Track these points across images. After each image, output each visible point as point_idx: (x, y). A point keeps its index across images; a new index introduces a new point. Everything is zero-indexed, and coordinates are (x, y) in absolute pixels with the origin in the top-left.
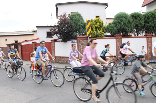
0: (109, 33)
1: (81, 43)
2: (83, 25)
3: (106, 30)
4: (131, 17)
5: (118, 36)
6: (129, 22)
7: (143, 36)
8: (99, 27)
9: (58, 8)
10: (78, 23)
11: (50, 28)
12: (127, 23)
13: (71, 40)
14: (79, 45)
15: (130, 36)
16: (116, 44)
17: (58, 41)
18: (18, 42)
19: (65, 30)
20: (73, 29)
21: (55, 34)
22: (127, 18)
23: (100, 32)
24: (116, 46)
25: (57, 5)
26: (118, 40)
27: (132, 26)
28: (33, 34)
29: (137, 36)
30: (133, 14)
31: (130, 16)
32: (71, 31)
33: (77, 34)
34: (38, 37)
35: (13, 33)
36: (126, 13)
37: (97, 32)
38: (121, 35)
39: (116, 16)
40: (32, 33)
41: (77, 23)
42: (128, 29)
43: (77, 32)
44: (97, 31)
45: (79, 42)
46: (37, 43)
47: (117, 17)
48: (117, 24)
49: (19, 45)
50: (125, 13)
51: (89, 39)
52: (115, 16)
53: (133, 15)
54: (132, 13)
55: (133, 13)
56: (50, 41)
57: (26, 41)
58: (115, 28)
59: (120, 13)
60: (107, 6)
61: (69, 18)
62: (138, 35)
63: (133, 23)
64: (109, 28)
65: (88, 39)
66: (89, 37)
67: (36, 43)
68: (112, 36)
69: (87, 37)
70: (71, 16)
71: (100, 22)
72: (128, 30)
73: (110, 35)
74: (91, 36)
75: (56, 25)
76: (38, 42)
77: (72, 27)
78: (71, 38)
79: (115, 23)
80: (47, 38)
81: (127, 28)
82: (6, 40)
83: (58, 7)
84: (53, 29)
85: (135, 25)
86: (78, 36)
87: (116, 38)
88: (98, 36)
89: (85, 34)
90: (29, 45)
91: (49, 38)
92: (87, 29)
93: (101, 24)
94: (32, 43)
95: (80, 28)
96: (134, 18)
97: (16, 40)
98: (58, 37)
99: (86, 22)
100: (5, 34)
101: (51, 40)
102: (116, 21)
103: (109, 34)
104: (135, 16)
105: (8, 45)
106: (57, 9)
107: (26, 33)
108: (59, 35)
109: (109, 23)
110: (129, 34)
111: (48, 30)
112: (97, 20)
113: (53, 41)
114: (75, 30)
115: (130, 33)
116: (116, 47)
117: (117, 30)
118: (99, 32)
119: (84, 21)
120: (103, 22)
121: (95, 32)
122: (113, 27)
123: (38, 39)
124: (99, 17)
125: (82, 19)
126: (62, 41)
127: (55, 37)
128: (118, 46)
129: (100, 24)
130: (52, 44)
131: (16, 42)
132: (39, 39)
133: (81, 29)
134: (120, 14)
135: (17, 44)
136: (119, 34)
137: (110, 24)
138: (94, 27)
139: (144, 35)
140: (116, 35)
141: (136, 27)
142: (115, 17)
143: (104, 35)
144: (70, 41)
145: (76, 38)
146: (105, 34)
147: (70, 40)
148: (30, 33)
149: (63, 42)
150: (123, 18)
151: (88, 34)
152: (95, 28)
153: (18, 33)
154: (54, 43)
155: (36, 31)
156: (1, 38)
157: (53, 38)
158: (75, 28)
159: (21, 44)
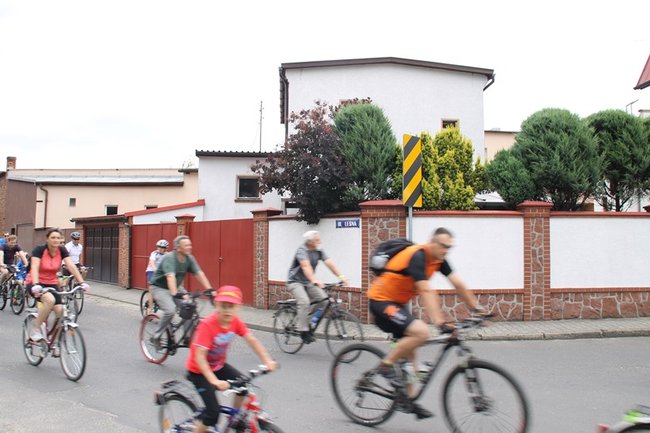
0: (496, 194)
1: (379, 230)
2: (387, 155)
3: (483, 179)
4: (592, 129)
5: (532, 206)
6: (582, 148)
7: (643, 210)
8: (453, 168)
9: (287, 83)
10: (369, 148)
11: (253, 162)
12: (576, 154)
13: (339, 217)
14: (369, 237)
15: (585, 210)
16: (525, 240)
17: (281, 216)
18: (120, 212)
19: (314, 171)
20: (348, 170)
21: (273, 189)
22: (573, 134)
23: (457, 187)
24: (525, 248)
25: (285, 69)
26: (533, 223)
27: (596, 168)
28: (180, 184)
29: (614, 212)
30: (599, 118)
31: (589, 126)
32: (338, 178)
33: (363, 192)
34: (201, 198)
35: (102, 173)
36: (572, 112)
37: (446, 189)
38: (545, 204)
39: (529, 121)
40: (179, 178)
41: (366, 146)
42: (580, 181)
43: (361, 185)
44: (444, 182)
45: (369, 226)
46: (195, 220)
47: (531, 127)
48: (533, 155)
49: (120, 225)
50: (568, 112)
51: (414, 215)
52: (525, 122)
53: (602, 121)
54: (597, 112)
55: (601, 114)
56: (251, 216)
57: (151, 209)
58: (524, 173)
59: (545, 111)
60: (491, 81)
61: (332, 122)
62: (618, 208)
63: (600, 154)
64: (497, 173)
65: (408, 215)
66: (414, 208)
67: (190, 221)
68: (510, 207)
69: (405, 208)
70: (344, 117)
71: (459, 146)
72: (578, 185)
73: (502, 201)
74: (418, 203)
75: (280, 149)
76: (199, 216)
77: (343, 161)
78: (336, 207)
79: (524, 153)
80: (236, 201)
81: (572, 175)
82: (73, 201)
83: (289, 76)
84: (268, 165)
85: (607, 163)
86: (367, 200)
87: (525, 218)
88: (448, 206)
89: (397, 194)
90: (163, 226)
91: (244, 201)
92: (405, 172)
93: (464, 154)
94: (175, 221)
95: (375, 170)
96: (604, 133)
97: (113, 203)
98: (282, 200)
99: (400, 143)
100: (71, 176)
101: (254, 213)
102: (528, 142)
103: (494, 197)
104: (609, 126)
105: (78, 222)
106: (284, 85)
107: (153, 177)
108: (287, 194)
109: (500, 149)
110: (580, 201)
111: (245, 170)
112: (446, 138)
113: (260, 217)
114: (355, 173)
115: (587, 196)
116: (525, 253)
117: (532, 184)
118: (451, 187)
119: (395, 140)
120: (469, 147)
121: (437, 189)
122: (514, 169)
123: (201, 203)
124: (454, 123)
125: (386, 130)
126: (297, 219)
127: (272, 200)
128: (534, 251)
129: (461, 153)
130: (259, 227)
131: (112, 210)
132: (204, 204)
133: (380, 174)
134: (546, 115)
135: (114, 220)
136: (540, 200)
137: (502, 156)
138: (432, 165)
139: (646, 208)
140: (527, 203)
141: (615, 171)
142: (524, 127)
143: (476, 200)
144: (334, 221)
145: (359, 209)
146: (479, 198)
147: (334, 217)
148: (170, 177)
149: (304, 223)
150: (558, 133)
151: (407, 193)
152: (438, 171)
153: (123, 173)
154: (265, 224)
155: (195, 171)
156: (51, 191)
157: (261, 201)
158: (356, 166)
159: (132, 222)
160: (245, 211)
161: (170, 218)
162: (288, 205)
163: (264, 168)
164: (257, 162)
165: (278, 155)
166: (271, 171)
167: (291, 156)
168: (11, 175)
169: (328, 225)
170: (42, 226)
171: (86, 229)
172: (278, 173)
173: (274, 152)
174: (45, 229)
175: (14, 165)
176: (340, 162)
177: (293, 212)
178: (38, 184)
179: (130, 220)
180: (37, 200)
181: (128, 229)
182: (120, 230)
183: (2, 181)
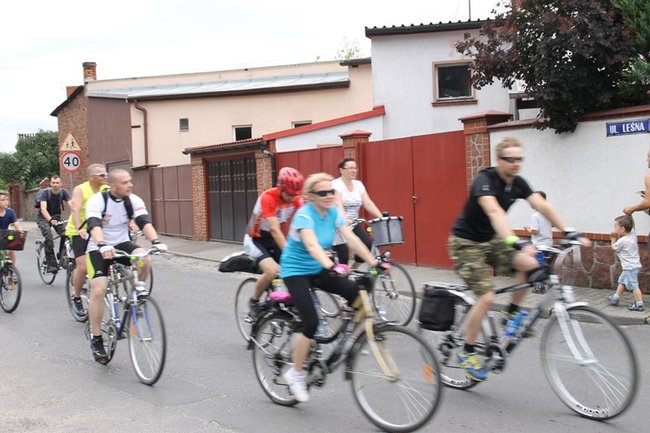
11: (459, 38)
13: (612, 117)
17: (510, 123)
18: (256, 135)
19: (564, 43)
20: (626, 33)
21: (495, 79)
28: (345, 85)
32: (608, 51)
34: (378, 104)
35: (225, 77)
40: (341, 75)
46: (371, 139)
49: (257, 155)
56: (460, 127)
57: (302, 127)
67: (363, 141)
75: (503, 11)
76: (377, 131)
77: (618, 19)
78: (605, 98)
80: (435, 105)
82: (184, 123)
84: (485, 40)
90: (321, 151)
91: (448, 104)
94: (340, 142)
97: (243, 123)
98: (510, 94)
100: (178, 86)
101: (465, 121)
105: (195, 153)
107: (301, 76)
108: (519, 86)
111: (447, 52)
113: (476, 127)
114: (641, 38)
123: (379, 111)
126: (538, 125)
127: (493, 97)
130: (473, 143)
132: (384, 114)
135: (247, 147)
144: (602, 124)
145: (648, 101)
147: (602, 118)
148: (327, 74)
149: (549, 132)
153: (256, 75)
154: (483, 138)
155: (367, 62)
156: (150, 108)
157: (475, 102)
158: (643, 24)
159: (274, 148)
160: (451, 119)
161: (332, 138)
162: (521, 104)
163: (478, 45)
164: (466, 36)
165: (499, 21)
166: (490, 50)
167: (523, 20)
168: (91, 91)
169: (593, 132)
170: (143, 164)
171: (206, 163)
172: (501, 52)
173: (493, 17)
174: (147, 167)
175: (94, 74)
176: (611, 20)
177: (530, 114)
178: (131, 100)
179: (271, 146)
180: (133, 124)
181: (269, 160)
182: (258, 161)
183: (80, 100)
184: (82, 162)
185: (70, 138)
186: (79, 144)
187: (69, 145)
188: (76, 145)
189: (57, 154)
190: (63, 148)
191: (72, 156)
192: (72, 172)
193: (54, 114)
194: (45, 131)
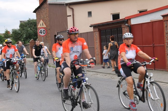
18: (122, 17)
49: (123, 26)
57: (143, 13)
82: (90, 14)
90: (152, 23)
94: (161, 18)
97: (116, 12)
105: (95, 26)
131: (116, 16)
135: (118, 23)
156: (76, 8)
159: (130, 23)
168: (50, 1)
171: (100, 31)
178: (67, 4)
179: (129, 22)
180: (68, 15)
181: (128, 28)
182: (123, 29)
183: (45, 6)
184: (47, 32)
185: (41, 22)
186: (45, 24)
187: (41, 25)
188: (44, 25)
189: (36, 29)
190: (39, 26)
191: (42, 30)
192: (43, 36)
193: (34, 12)
194: (31, 19)
